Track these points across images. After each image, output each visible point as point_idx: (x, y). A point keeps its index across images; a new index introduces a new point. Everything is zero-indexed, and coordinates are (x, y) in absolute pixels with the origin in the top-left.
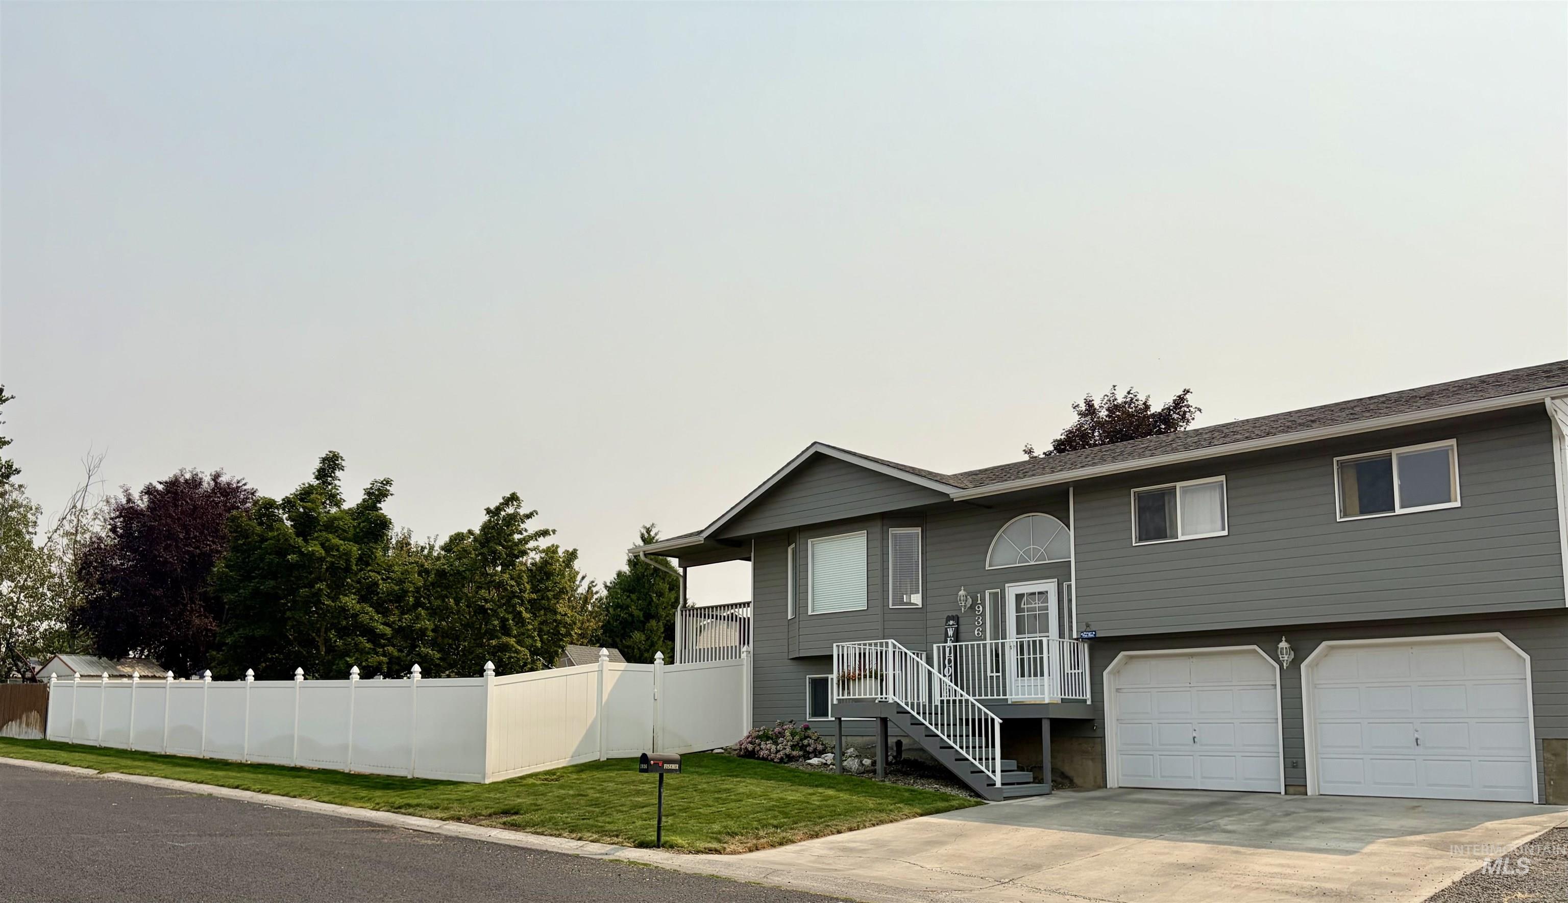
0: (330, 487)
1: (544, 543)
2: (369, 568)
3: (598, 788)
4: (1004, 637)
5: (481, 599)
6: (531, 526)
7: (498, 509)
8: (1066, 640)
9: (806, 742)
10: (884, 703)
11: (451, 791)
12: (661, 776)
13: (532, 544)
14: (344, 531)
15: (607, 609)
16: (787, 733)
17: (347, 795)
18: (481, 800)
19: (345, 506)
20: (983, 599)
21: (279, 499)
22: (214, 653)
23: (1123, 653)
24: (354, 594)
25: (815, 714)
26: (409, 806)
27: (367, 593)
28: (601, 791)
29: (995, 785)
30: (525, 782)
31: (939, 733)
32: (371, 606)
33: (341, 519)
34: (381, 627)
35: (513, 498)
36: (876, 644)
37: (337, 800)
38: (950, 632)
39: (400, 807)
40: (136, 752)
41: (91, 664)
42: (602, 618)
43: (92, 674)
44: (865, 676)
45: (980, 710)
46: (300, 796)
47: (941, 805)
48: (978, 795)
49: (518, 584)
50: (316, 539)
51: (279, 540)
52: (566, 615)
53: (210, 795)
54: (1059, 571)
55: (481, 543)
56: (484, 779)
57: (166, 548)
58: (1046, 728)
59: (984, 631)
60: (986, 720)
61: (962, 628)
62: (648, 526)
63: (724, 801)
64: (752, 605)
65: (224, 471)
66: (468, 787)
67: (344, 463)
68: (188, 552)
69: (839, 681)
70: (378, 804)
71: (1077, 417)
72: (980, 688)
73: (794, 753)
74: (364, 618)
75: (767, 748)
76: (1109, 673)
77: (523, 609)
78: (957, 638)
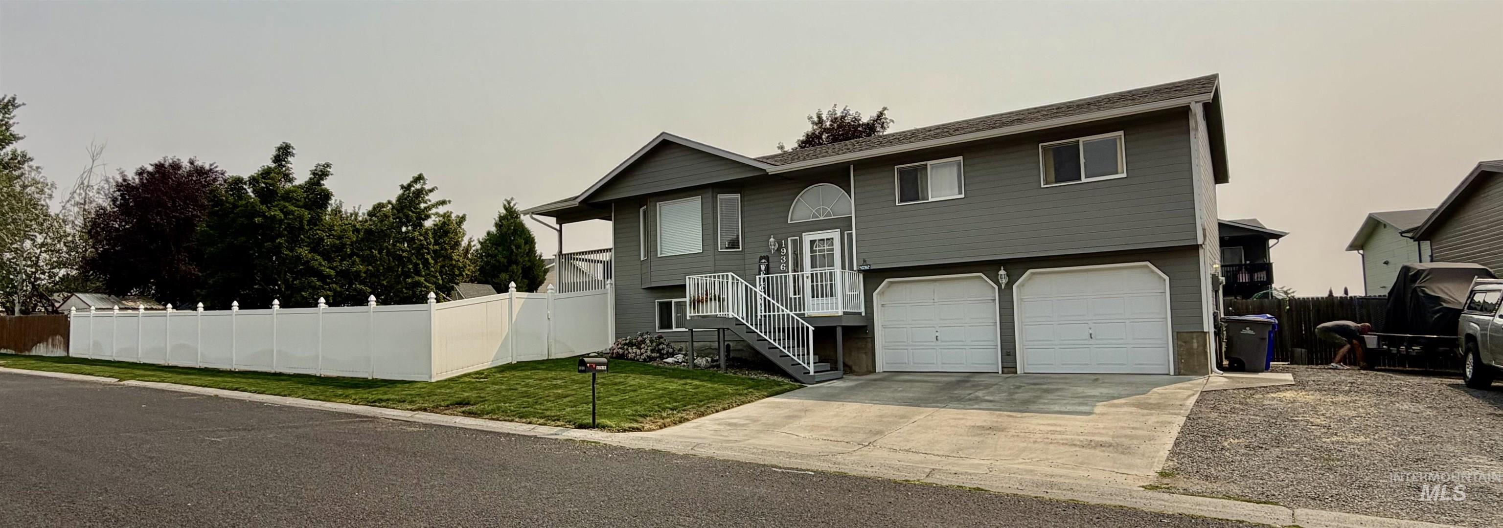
0: (284, 169)
1: (442, 210)
2: (317, 227)
3: (523, 383)
4: (802, 270)
5: (399, 250)
6: (433, 198)
7: (410, 186)
8: (847, 270)
9: (661, 347)
10: (726, 319)
11: (408, 388)
12: (594, 375)
13: (434, 211)
14: (297, 200)
15: (481, 256)
16: (648, 341)
17: (328, 394)
18: (436, 395)
19: (297, 183)
20: (787, 245)
21: (246, 177)
22: (198, 291)
23: (887, 280)
24: (306, 246)
25: (662, 327)
26: (381, 400)
27: (316, 246)
28: (527, 386)
29: (809, 373)
30: (462, 380)
31: (767, 338)
32: (319, 255)
33: (295, 192)
34: (327, 270)
35: (419, 178)
36: (715, 277)
37: (321, 397)
38: (763, 268)
39: (374, 402)
40: (144, 364)
41: (102, 299)
42: (479, 263)
43: (104, 307)
44: (711, 299)
45: (798, 321)
46: (289, 395)
47: (778, 389)
48: (796, 381)
49: (426, 239)
50: (277, 206)
51: (247, 207)
52: (459, 261)
53: (217, 396)
54: (843, 224)
55: (397, 210)
56: (431, 377)
57: (158, 214)
58: (839, 333)
59: (787, 266)
60: (803, 328)
61: (771, 265)
62: (509, 199)
63: (624, 392)
64: (613, 251)
65: (197, 159)
66: (419, 385)
67: (294, 152)
68: (174, 217)
69: (690, 303)
70: (355, 400)
71: (811, 126)
72: (795, 305)
73: (654, 355)
74: (315, 264)
75: (633, 351)
76: (877, 294)
77: (429, 257)
78: (768, 272)
